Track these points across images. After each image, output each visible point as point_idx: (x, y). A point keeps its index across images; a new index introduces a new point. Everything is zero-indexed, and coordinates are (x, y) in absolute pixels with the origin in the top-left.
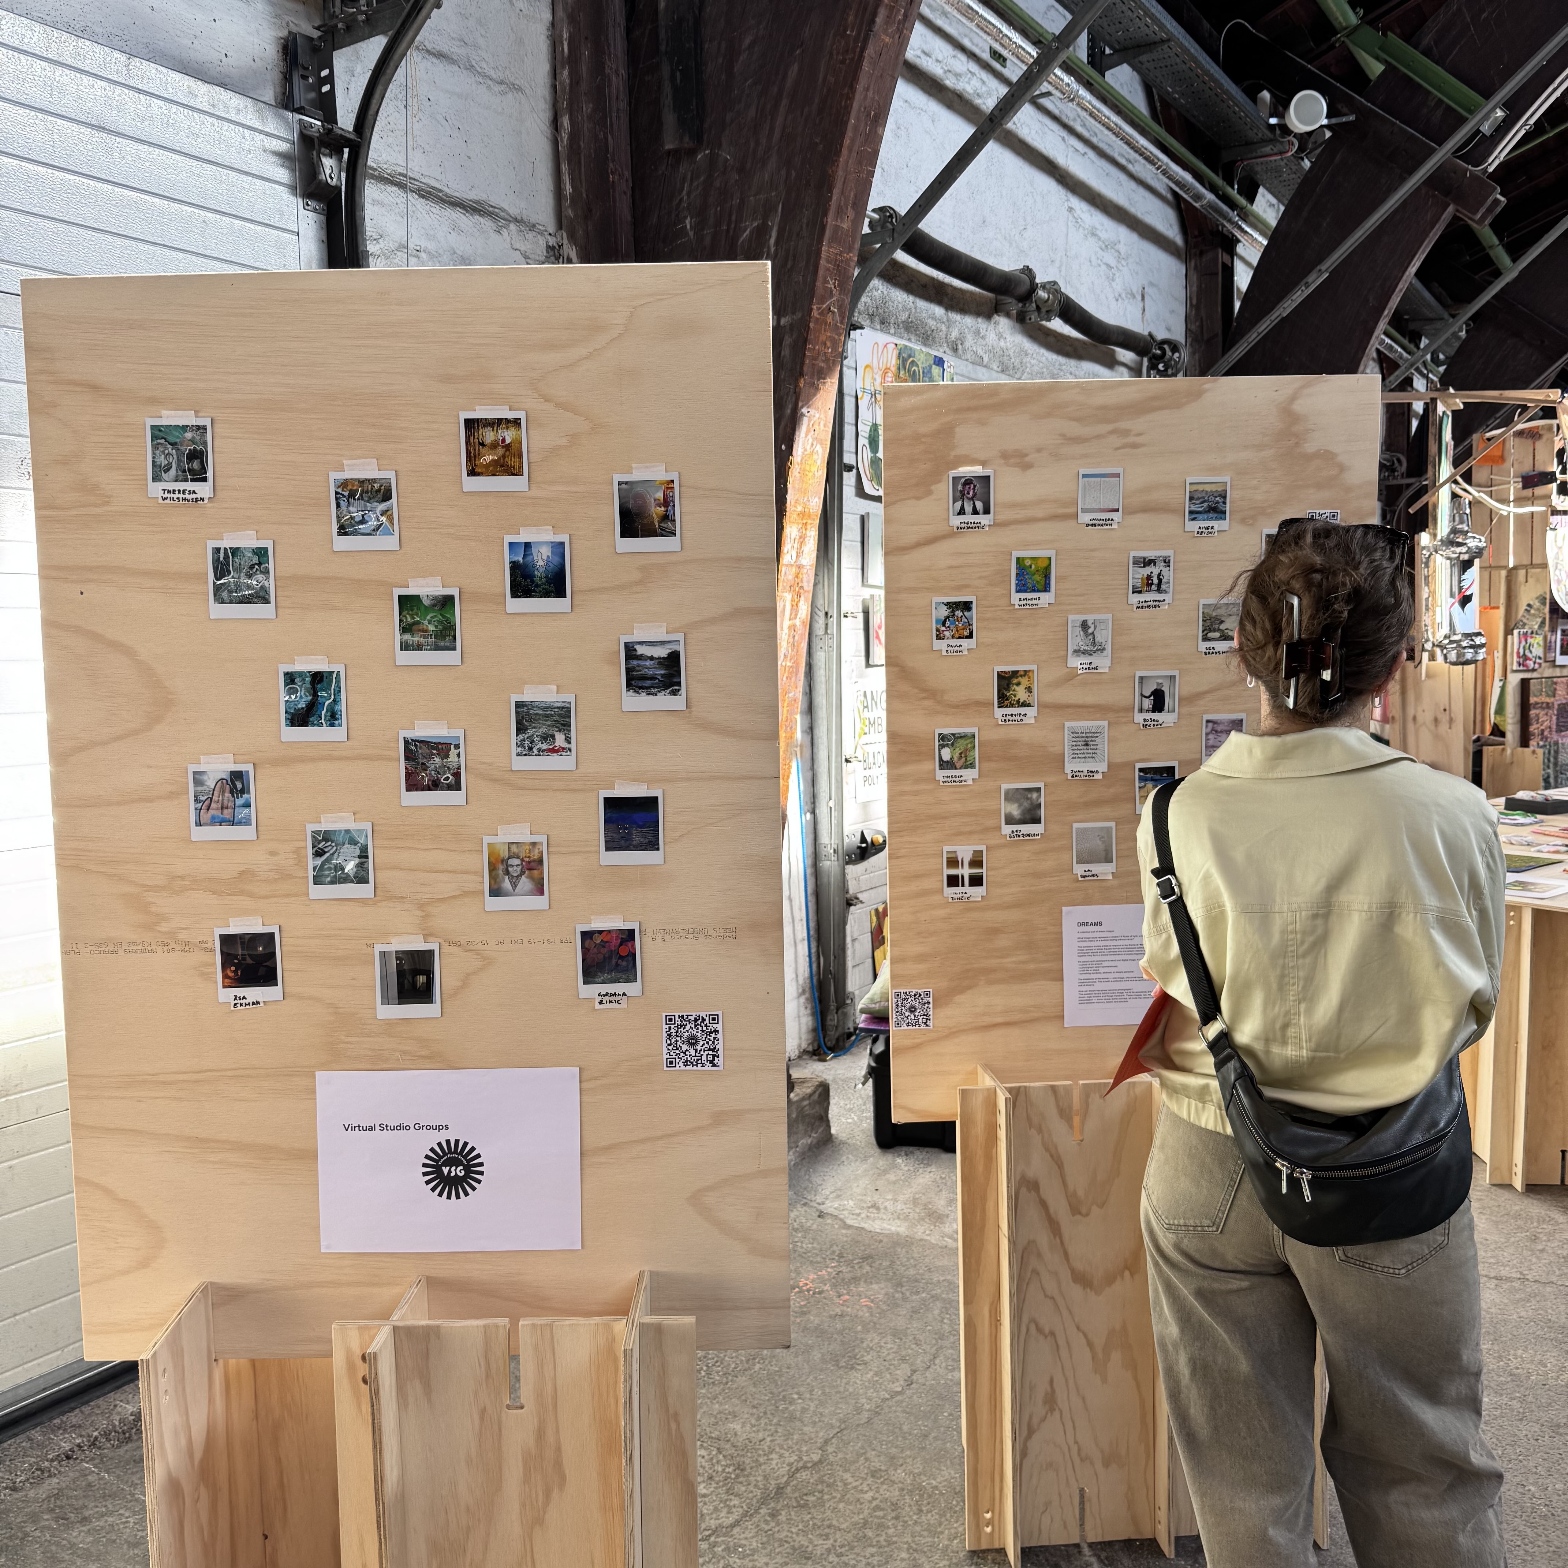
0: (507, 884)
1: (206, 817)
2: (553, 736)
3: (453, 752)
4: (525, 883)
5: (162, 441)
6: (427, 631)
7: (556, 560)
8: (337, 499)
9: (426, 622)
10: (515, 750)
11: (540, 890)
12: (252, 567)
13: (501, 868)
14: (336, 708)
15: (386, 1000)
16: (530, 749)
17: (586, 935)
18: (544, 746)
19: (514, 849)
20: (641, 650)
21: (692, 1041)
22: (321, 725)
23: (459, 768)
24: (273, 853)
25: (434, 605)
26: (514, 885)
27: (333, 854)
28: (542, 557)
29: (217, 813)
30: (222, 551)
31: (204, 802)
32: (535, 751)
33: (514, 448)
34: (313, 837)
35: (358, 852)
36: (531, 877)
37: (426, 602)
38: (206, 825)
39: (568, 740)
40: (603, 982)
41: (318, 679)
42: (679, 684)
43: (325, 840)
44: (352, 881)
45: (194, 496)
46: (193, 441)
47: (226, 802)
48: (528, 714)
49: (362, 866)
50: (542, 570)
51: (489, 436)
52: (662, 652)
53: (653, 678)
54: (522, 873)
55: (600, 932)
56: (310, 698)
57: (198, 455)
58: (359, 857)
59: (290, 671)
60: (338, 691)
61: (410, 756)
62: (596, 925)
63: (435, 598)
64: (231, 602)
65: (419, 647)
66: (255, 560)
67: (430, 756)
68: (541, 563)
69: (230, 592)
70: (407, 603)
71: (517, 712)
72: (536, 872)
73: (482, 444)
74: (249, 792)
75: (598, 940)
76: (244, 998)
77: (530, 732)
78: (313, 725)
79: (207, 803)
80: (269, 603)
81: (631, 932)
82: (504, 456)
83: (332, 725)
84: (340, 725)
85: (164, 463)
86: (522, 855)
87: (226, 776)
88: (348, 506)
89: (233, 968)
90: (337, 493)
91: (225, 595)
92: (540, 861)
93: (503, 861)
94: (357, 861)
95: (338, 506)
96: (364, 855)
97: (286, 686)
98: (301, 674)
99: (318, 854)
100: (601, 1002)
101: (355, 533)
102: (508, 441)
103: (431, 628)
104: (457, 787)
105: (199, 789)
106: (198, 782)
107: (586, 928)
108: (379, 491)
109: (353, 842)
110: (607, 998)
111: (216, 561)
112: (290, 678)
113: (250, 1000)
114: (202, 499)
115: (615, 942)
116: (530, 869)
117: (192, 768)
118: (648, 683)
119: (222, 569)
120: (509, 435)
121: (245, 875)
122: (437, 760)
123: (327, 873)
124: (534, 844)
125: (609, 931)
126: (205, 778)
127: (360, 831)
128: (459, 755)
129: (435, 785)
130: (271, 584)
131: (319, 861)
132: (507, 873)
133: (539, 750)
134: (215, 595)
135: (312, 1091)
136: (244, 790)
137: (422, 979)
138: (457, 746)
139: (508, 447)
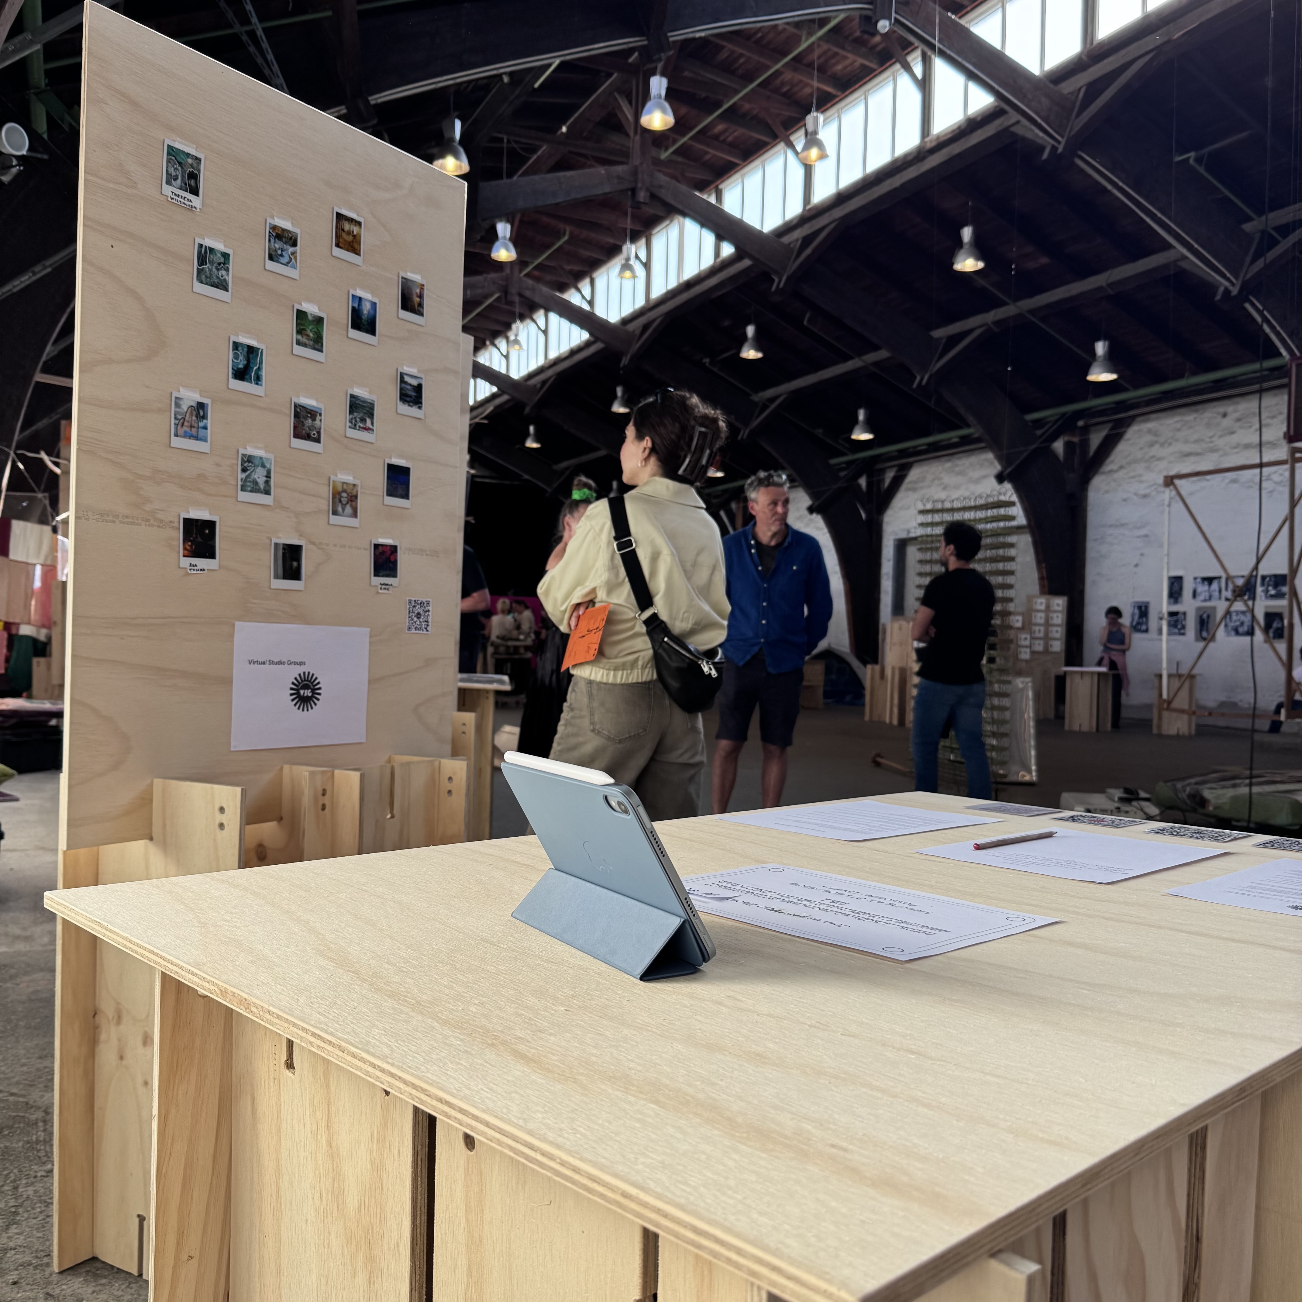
0: (340, 509)
1: (181, 431)
2: (365, 420)
3: (318, 418)
4: (348, 509)
5: (173, 158)
6: (308, 336)
7: (372, 312)
8: (270, 236)
9: (309, 331)
10: (348, 424)
11: (355, 515)
12: (219, 264)
13: (338, 497)
14: (260, 373)
15: (276, 577)
16: (355, 425)
17: (376, 546)
18: (362, 425)
19: (345, 486)
20: (407, 379)
21: (418, 615)
22: (251, 382)
23: (320, 429)
24: (218, 465)
25: (313, 321)
26: (343, 510)
27: (252, 472)
28: (366, 308)
29: (188, 430)
30: (204, 248)
31: (180, 421)
32: (358, 427)
33: (358, 237)
34: (242, 458)
35: (265, 473)
36: (351, 506)
37: (310, 318)
38: (181, 436)
39: (372, 424)
40: (383, 576)
41: (251, 350)
42: (421, 403)
43: (249, 461)
44: (262, 492)
45: (190, 204)
46: (192, 166)
47: (193, 423)
48: (355, 403)
49: (267, 483)
50: (366, 316)
51: (347, 226)
52: (414, 382)
53: (410, 396)
54: (348, 503)
55: (382, 545)
56: (245, 362)
57: (194, 176)
58: (266, 477)
59: (236, 341)
60: (261, 362)
61: (297, 415)
62: (382, 541)
63: (315, 317)
64: (207, 284)
65: (305, 345)
66: (222, 260)
67: (306, 418)
68: (365, 312)
69: (206, 277)
70: (301, 315)
71: (350, 401)
72: (354, 503)
73: (343, 230)
74: (207, 419)
75: (380, 549)
76: (196, 565)
77: (355, 414)
78: (247, 381)
79: (182, 421)
80: (227, 291)
81: (396, 547)
82: (353, 241)
83: (257, 384)
84: (261, 385)
85: (174, 174)
86: (349, 491)
87: (194, 404)
88: (275, 242)
89: (190, 543)
90: (270, 232)
91: (203, 277)
92: (356, 497)
93: (339, 493)
94: (265, 479)
95: (270, 241)
96: (268, 476)
97: (233, 350)
98: (242, 344)
99: (244, 470)
100: (381, 589)
101: (278, 262)
102: (355, 233)
103: (311, 335)
104: (318, 440)
105: (178, 410)
106: (177, 405)
107: (376, 543)
108: (291, 238)
109: (263, 466)
110: (383, 587)
111: (199, 253)
112: (236, 346)
113: (199, 567)
114: (195, 208)
115: (389, 553)
116: (351, 501)
117: (175, 394)
118: (408, 399)
119: (202, 260)
120: (355, 230)
121: (201, 477)
122: (310, 421)
123: (249, 484)
124: (354, 485)
125: (386, 546)
126: (181, 402)
127: (267, 459)
128: (321, 420)
129: (308, 437)
130: (230, 280)
131: (244, 475)
132: (340, 501)
133: (360, 427)
134: (197, 276)
135: (231, 636)
136: (204, 417)
137: (295, 564)
138: (320, 415)
139: (354, 236)
